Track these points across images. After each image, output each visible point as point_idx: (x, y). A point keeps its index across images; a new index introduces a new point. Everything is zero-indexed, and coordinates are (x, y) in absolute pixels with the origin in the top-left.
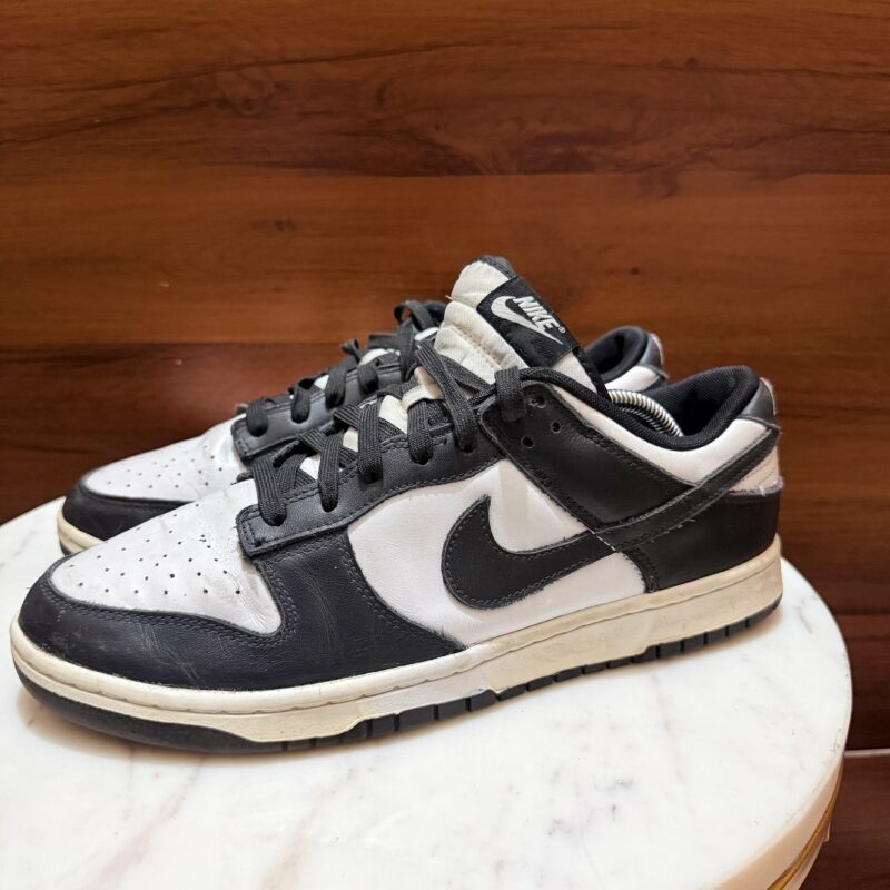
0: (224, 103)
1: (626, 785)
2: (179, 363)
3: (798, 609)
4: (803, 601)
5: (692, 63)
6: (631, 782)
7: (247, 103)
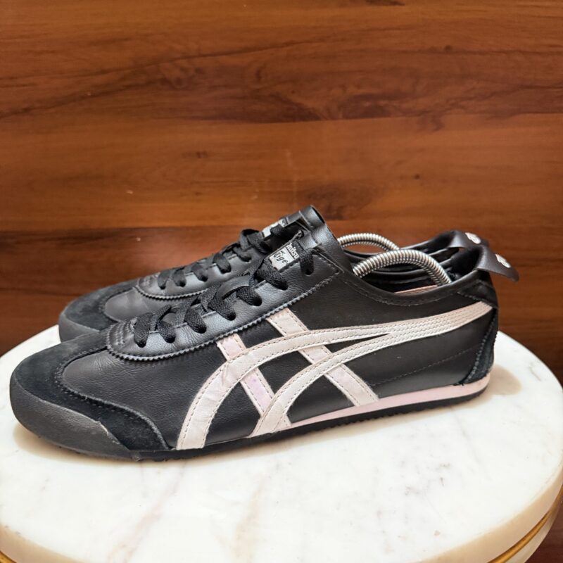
2: (139, 239)
3: (530, 368)
5: (448, 48)
6: (449, 465)
7: (179, 81)
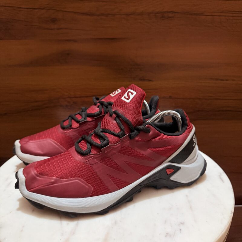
1: (183, 223)
3: (220, 176)
4: (221, 174)
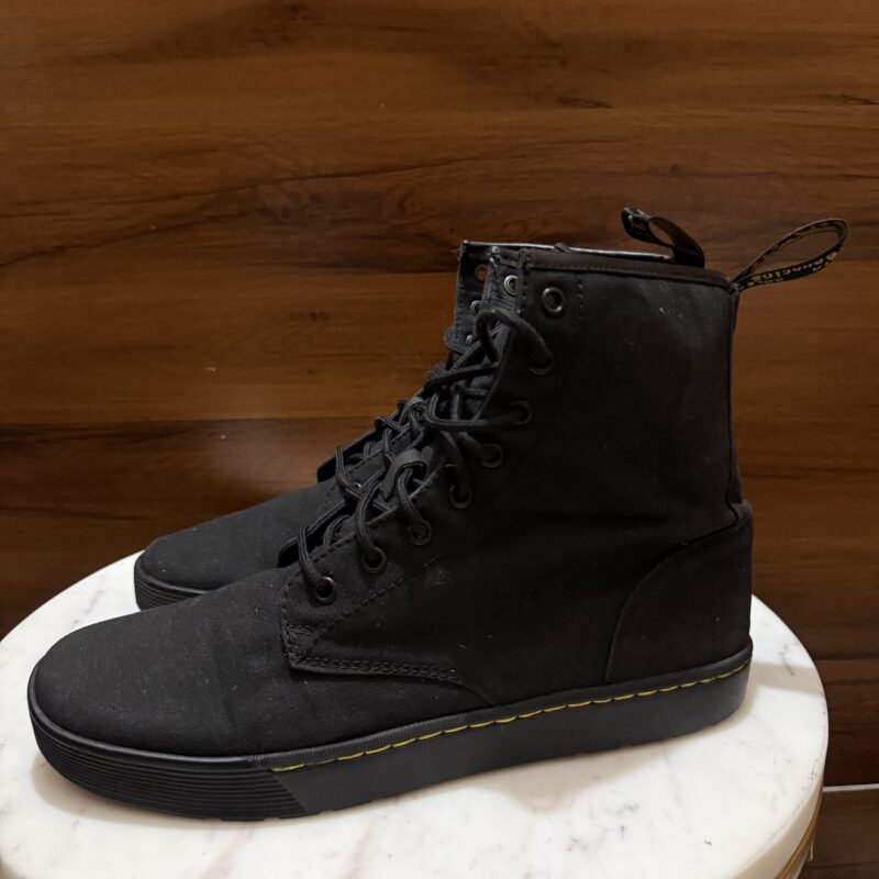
0: (265, 212)
1: (633, 808)
2: (223, 437)
3: (782, 654)
4: (786, 647)
5: (675, 169)
6: (637, 806)
7: (286, 212)
